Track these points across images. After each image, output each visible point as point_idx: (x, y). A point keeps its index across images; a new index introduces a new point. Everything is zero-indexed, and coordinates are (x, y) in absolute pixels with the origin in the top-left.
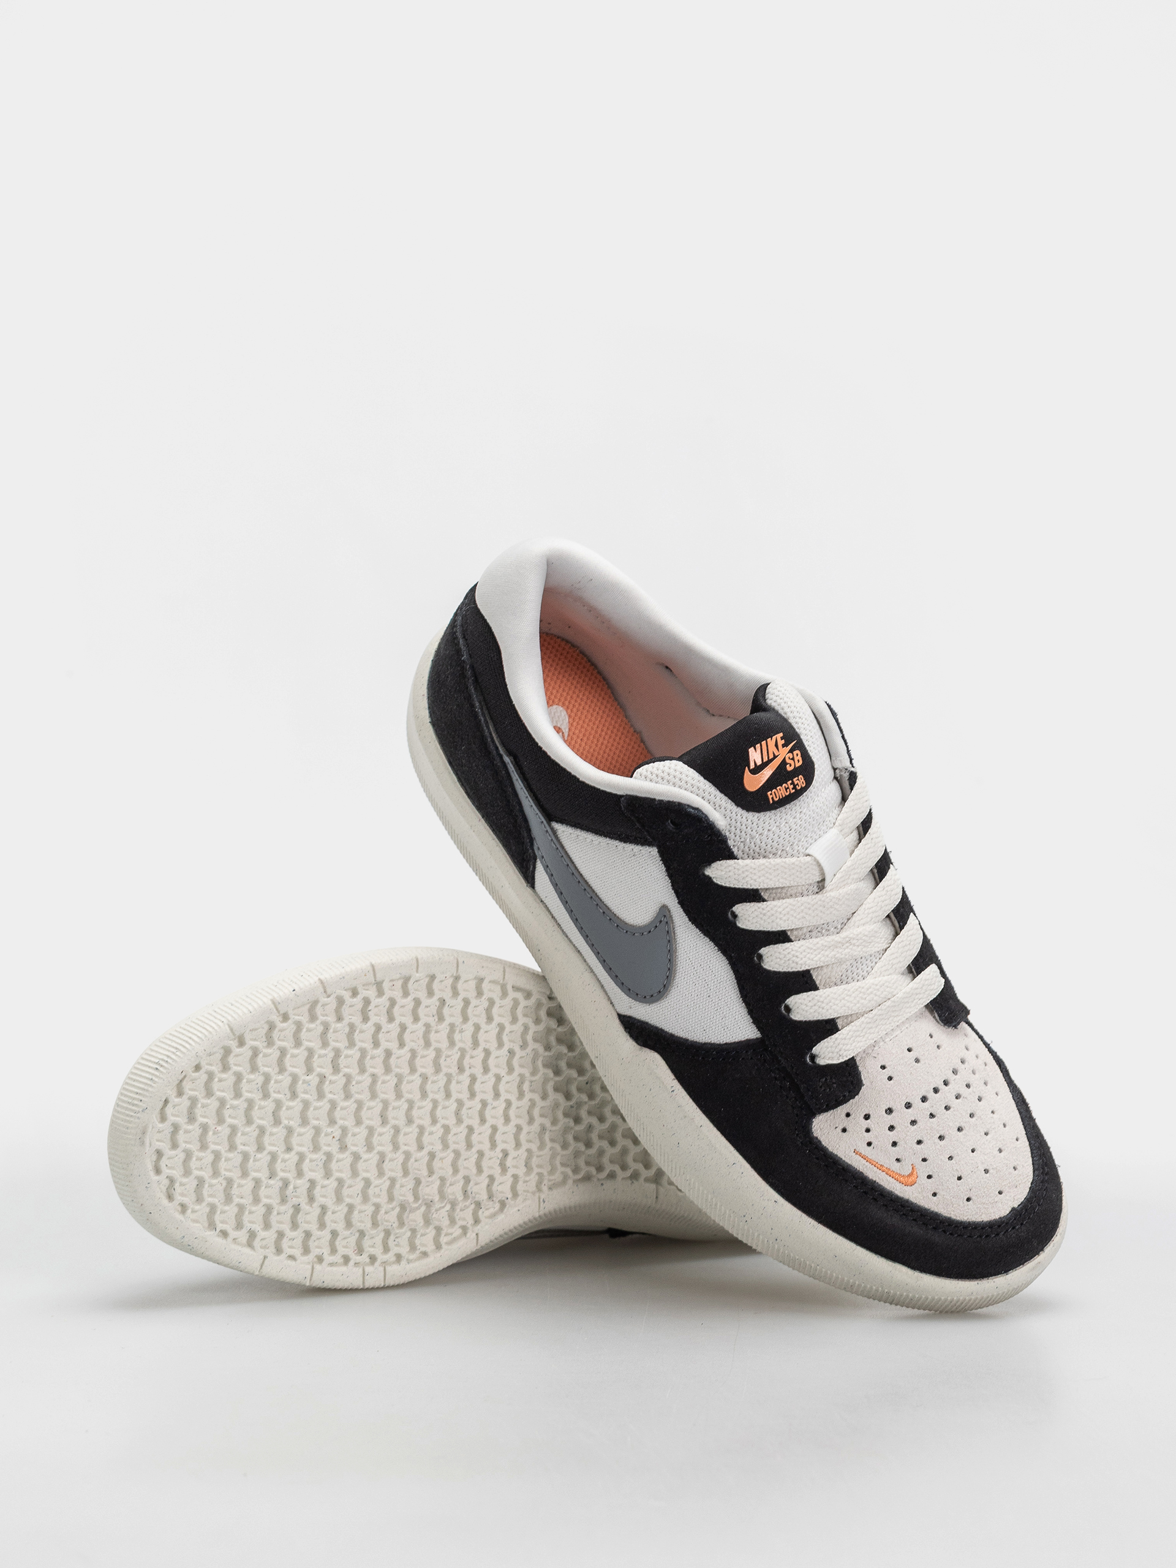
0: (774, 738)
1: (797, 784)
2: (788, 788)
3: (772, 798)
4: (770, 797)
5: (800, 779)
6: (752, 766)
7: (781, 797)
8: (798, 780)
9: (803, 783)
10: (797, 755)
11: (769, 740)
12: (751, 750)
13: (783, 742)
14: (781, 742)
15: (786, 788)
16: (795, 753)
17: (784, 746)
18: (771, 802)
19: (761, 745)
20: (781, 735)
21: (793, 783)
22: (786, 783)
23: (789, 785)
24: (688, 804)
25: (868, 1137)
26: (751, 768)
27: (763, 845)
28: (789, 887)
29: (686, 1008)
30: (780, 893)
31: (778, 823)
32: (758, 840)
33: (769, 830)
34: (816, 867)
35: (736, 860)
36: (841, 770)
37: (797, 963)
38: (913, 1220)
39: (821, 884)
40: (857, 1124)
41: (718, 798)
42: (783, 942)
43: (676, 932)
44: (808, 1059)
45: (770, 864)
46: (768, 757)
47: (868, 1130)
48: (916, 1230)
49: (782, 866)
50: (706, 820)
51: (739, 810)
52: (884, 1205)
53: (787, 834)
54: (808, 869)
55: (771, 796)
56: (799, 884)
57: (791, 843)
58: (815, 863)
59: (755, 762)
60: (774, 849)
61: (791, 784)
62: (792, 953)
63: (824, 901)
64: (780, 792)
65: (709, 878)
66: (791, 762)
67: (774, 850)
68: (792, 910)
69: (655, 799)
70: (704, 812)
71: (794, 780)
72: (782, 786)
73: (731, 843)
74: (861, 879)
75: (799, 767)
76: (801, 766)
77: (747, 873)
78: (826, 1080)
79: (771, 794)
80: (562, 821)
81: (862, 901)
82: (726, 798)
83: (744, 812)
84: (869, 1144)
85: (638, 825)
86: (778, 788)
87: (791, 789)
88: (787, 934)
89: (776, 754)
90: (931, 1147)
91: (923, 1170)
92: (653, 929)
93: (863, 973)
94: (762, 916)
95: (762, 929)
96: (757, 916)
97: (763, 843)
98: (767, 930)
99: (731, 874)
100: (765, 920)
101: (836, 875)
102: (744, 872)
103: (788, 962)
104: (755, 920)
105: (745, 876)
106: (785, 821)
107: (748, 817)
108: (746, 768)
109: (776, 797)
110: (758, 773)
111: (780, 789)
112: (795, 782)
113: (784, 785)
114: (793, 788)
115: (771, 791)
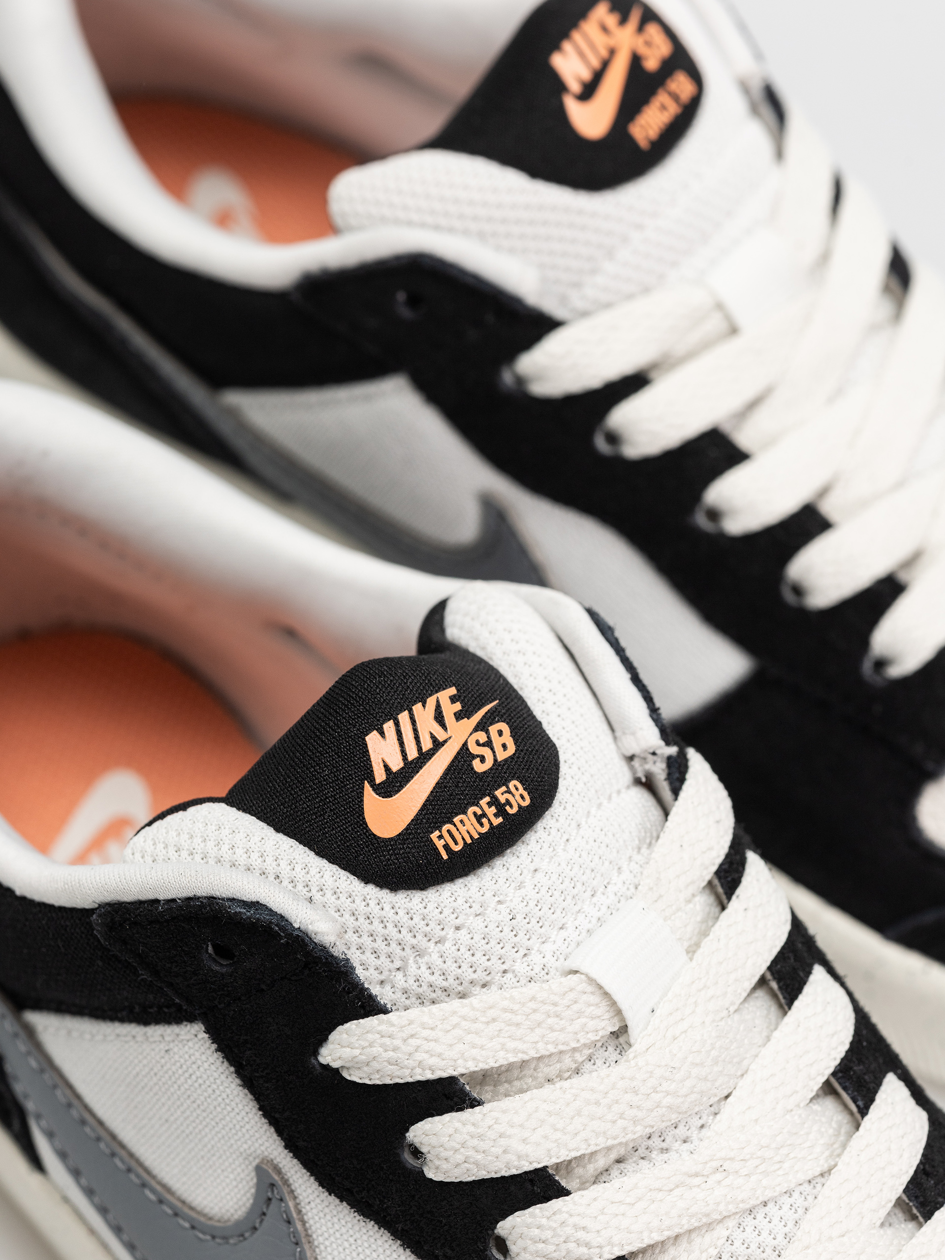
0: (431, 701)
1: (508, 802)
2: (484, 815)
3: (446, 847)
4: (440, 844)
5: (513, 789)
6: (380, 776)
7: (469, 841)
8: (509, 792)
9: (522, 797)
10: (500, 733)
11: (417, 708)
12: (372, 739)
13: (458, 706)
14: (450, 710)
15: (479, 818)
16: (493, 729)
17: (459, 716)
18: (445, 857)
19: (397, 724)
20: (453, 691)
21: (494, 802)
22: (477, 805)
23: (485, 807)
24: (231, 896)
26: (378, 781)
27: (451, 966)
28: (540, 1059)
30: (515, 1078)
31: (476, 907)
32: (436, 956)
33: (458, 928)
34: (596, 999)
35: (381, 1016)
36: (645, 759)
37: (587, 1245)
39: (621, 1033)
41: (313, 871)
42: (546, 1199)
43: (306, 1218)
45: (473, 1009)
46: (420, 748)
49: (505, 1010)
50: (283, 929)
51: (371, 890)
53: (507, 930)
54: (575, 1007)
55: (442, 842)
56: (562, 1048)
57: (522, 952)
58: (590, 989)
59: (386, 766)
60: (479, 972)
61: (490, 804)
62: (573, 1220)
63: (632, 1079)
64: (464, 828)
65: (334, 1073)
66: (486, 752)
67: (480, 976)
68: (550, 1114)
69: (157, 901)
70: (275, 909)
71: (498, 793)
72: (465, 813)
73: (363, 974)
74: (732, 1009)
75: (506, 760)
76: (512, 757)
77: (413, 1042)
79: (440, 837)
80: (39, 1006)
81: (746, 1063)
82: (335, 868)
83: (385, 895)
85: (144, 975)
86: (456, 820)
87: (492, 818)
88: (550, 1178)
89: (441, 739)
92: (258, 1221)
93: (775, 1242)
94: (475, 1142)
95: (483, 1174)
96: (463, 1145)
97: (449, 962)
98: (498, 1175)
99: (376, 1050)
100: (483, 1152)
101: (658, 1012)
102: (410, 1040)
103: (564, 1247)
104: (459, 1158)
105: (411, 1049)
106: (497, 899)
107: (397, 906)
108: (366, 782)
109: (456, 843)
110: (399, 791)
111: (461, 821)
112: (502, 799)
113: (472, 809)
114: (496, 815)
115: (439, 828)
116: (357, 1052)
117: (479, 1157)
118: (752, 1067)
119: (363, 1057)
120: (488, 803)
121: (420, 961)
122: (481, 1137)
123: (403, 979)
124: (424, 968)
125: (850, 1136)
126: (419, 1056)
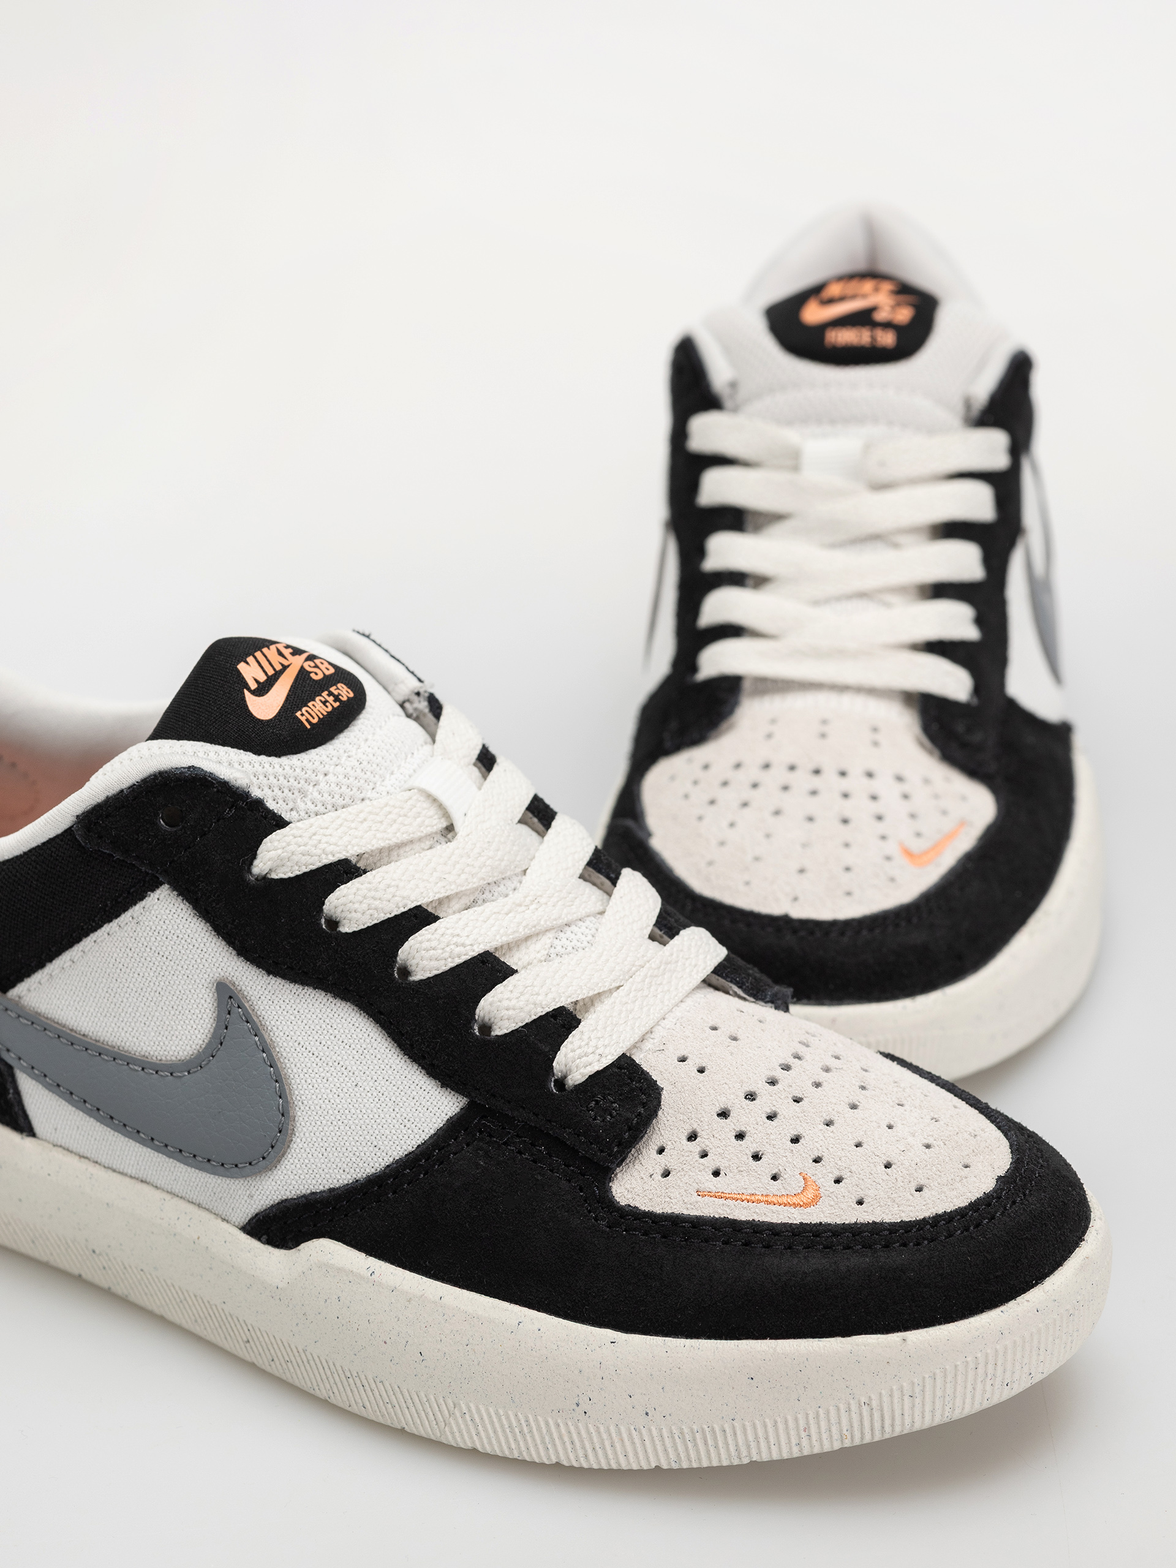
1: (339, 694)
2: (327, 701)
3: (307, 720)
4: (303, 719)
5: (341, 688)
6: (253, 686)
7: (321, 717)
8: (338, 689)
9: (348, 694)
10: (321, 662)
11: (265, 650)
12: (242, 666)
13: (289, 650)
14: (286, 651)
15: (324, 703)
16: (316, 660)
17: (292, 654)
18: (309, 727)
19: (255, 658)
21: (331, 694)
22: (321, 696)
23: (327, 697)
25: (710, 1163)
26: (253, 688)
27: (328, 798)
28: (399, 845)
29: (331, 1128)
30: (386, 854)
31: (335, 758)
32: (316, 794)
33: (326, 773)
34: (426, 804)
35: (291, 827)
36: (412, 702)
37: (463, 945)
38: (845, 1248)
39: (450, 829)
40: (680, 1153)
41: (222, 754)
42: (426, 925)
44: (552, 1086)
45: (350, 814)
46: (274, 670)
47: (704, 1155)
48: (857, 1261)
49: (370, 814)
50: (215, 780)
51: (264, 758)
52: (785, 1249)
53: (358, 771)
54: (415, 810)
56: (413, 836)
57: (371, 783)
58: (422, 797)
59: (256, 680)
62: (449, 932)
63: (464, 851)
64: (316, 710)
65: (264, 879)
66: (315, 671)
68: (417, 872)
70: (204, 768)
71: (332, 690)
72: (314, 700)
73: (271, 805)
75: (330, 675)
76: (333, 674)
77: (316, 837)
78: (597, 1102)
79: (302, 715)
82: (236, 750)
83: (274, 760)
84: (716, 1173)
85: (117, 856)
86: (310, 704)
87: (333, 703)
88: (425, 910)
89: (287, 664)
90: (816, 1139)
91: (823, 1176)
94: (373, 893)
95: (383, 917)
96: (365, 897)
97: (326, 795)
98: (393, 915)
99: (292, 848)
100: (380, 899)
101: (469, 815)
102: (314, 837)
103: (448, 949)
104: (364, 906)
105: (315, 842)
106: (346, 754)
107: (283, 764)
108: (245, 690)
109: (314, 718)
110: (267, 693)
111: (313, 705)
112: (336, 693)
113: (318, 699)
114: (335, 701)
115: (301, 710)
116: (279, 852)
117: (377, 903)
118: (537, 855)
119: (285, 854)
120: (328, 695)
121: (305, 799)
122: (376, 890)
123: (297, 815)
124: (309, 803)
125: (608, 901)
126: (322, 846)
